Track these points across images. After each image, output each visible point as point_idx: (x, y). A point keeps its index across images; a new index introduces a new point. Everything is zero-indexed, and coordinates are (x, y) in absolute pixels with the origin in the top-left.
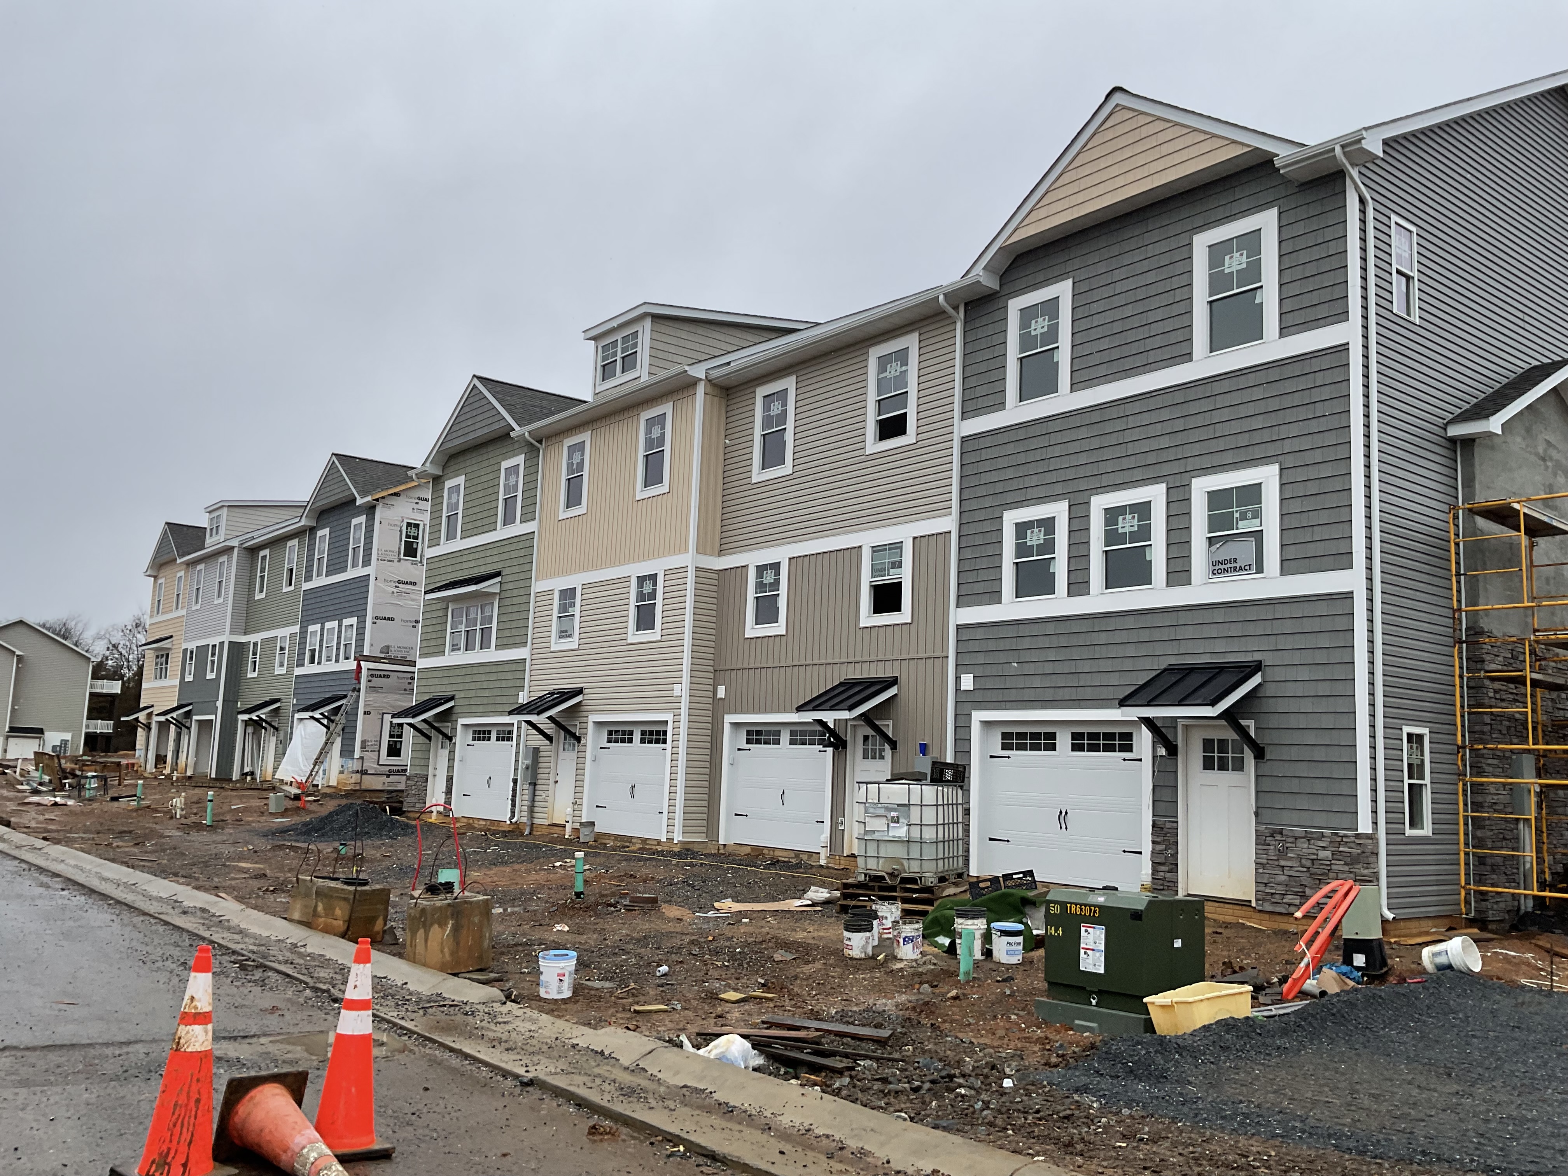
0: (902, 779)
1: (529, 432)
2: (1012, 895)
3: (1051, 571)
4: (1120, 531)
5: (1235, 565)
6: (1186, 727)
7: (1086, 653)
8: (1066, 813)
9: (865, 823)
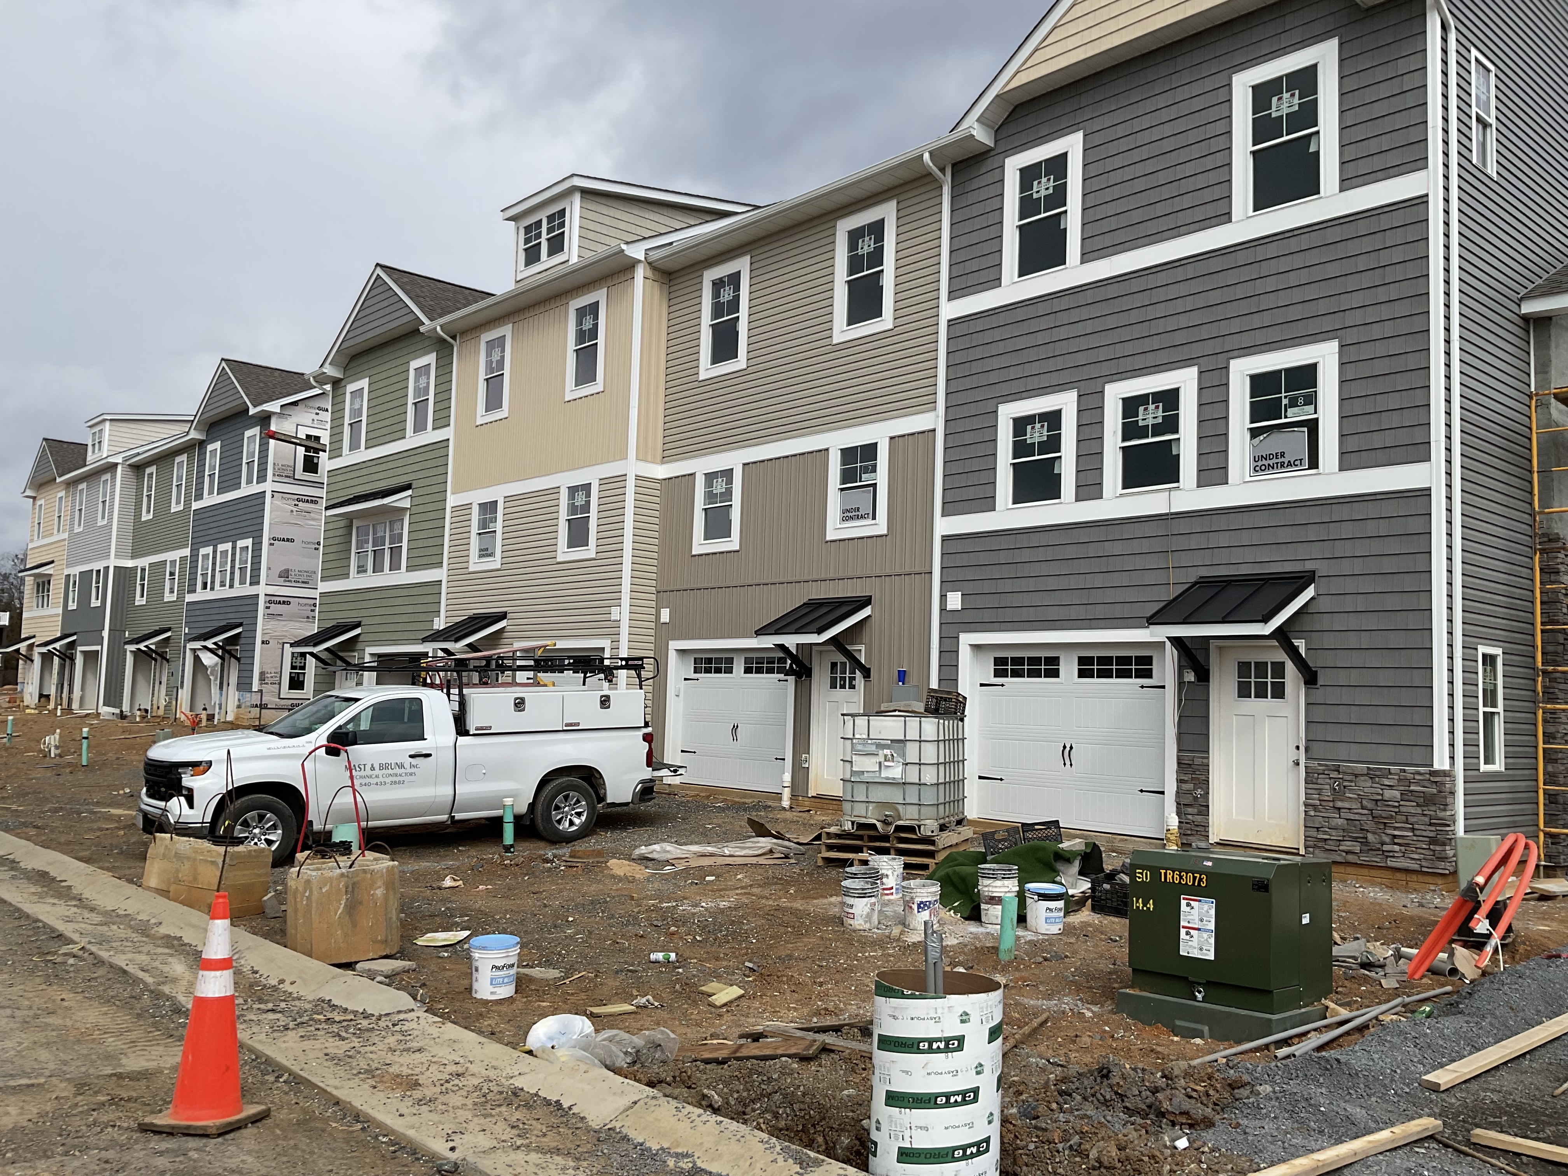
0: (895, 711)
1: (441, 326)
3: (1056, 472)
4: (1141, 424)
5: (1283, 460)
6: (1222, 648)
8: (1071, 748)
9: (851, 762)
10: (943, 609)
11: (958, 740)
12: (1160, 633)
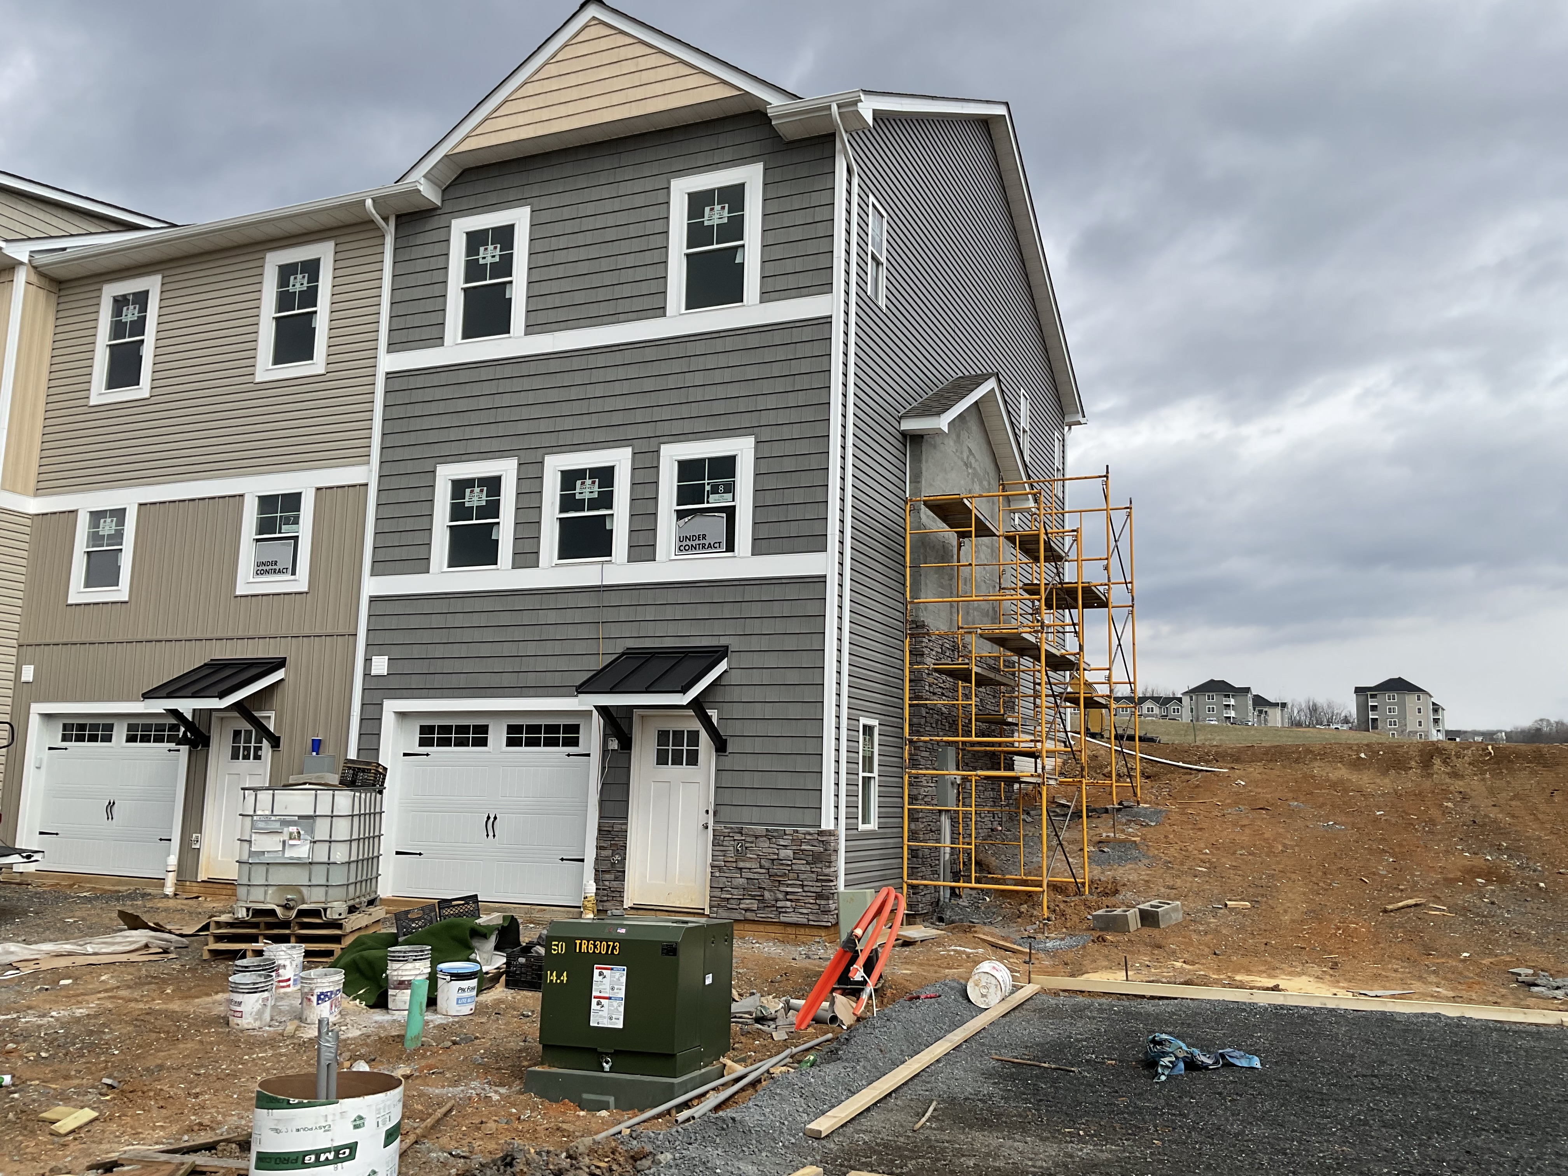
3: (494, 538)
4: (578, 497)
5: (704, 541)
6: (645, 717)
8: (495, 818)
9: (250, 842)
10: (367, 674)
11: (375, 814)
12: (588, 702)
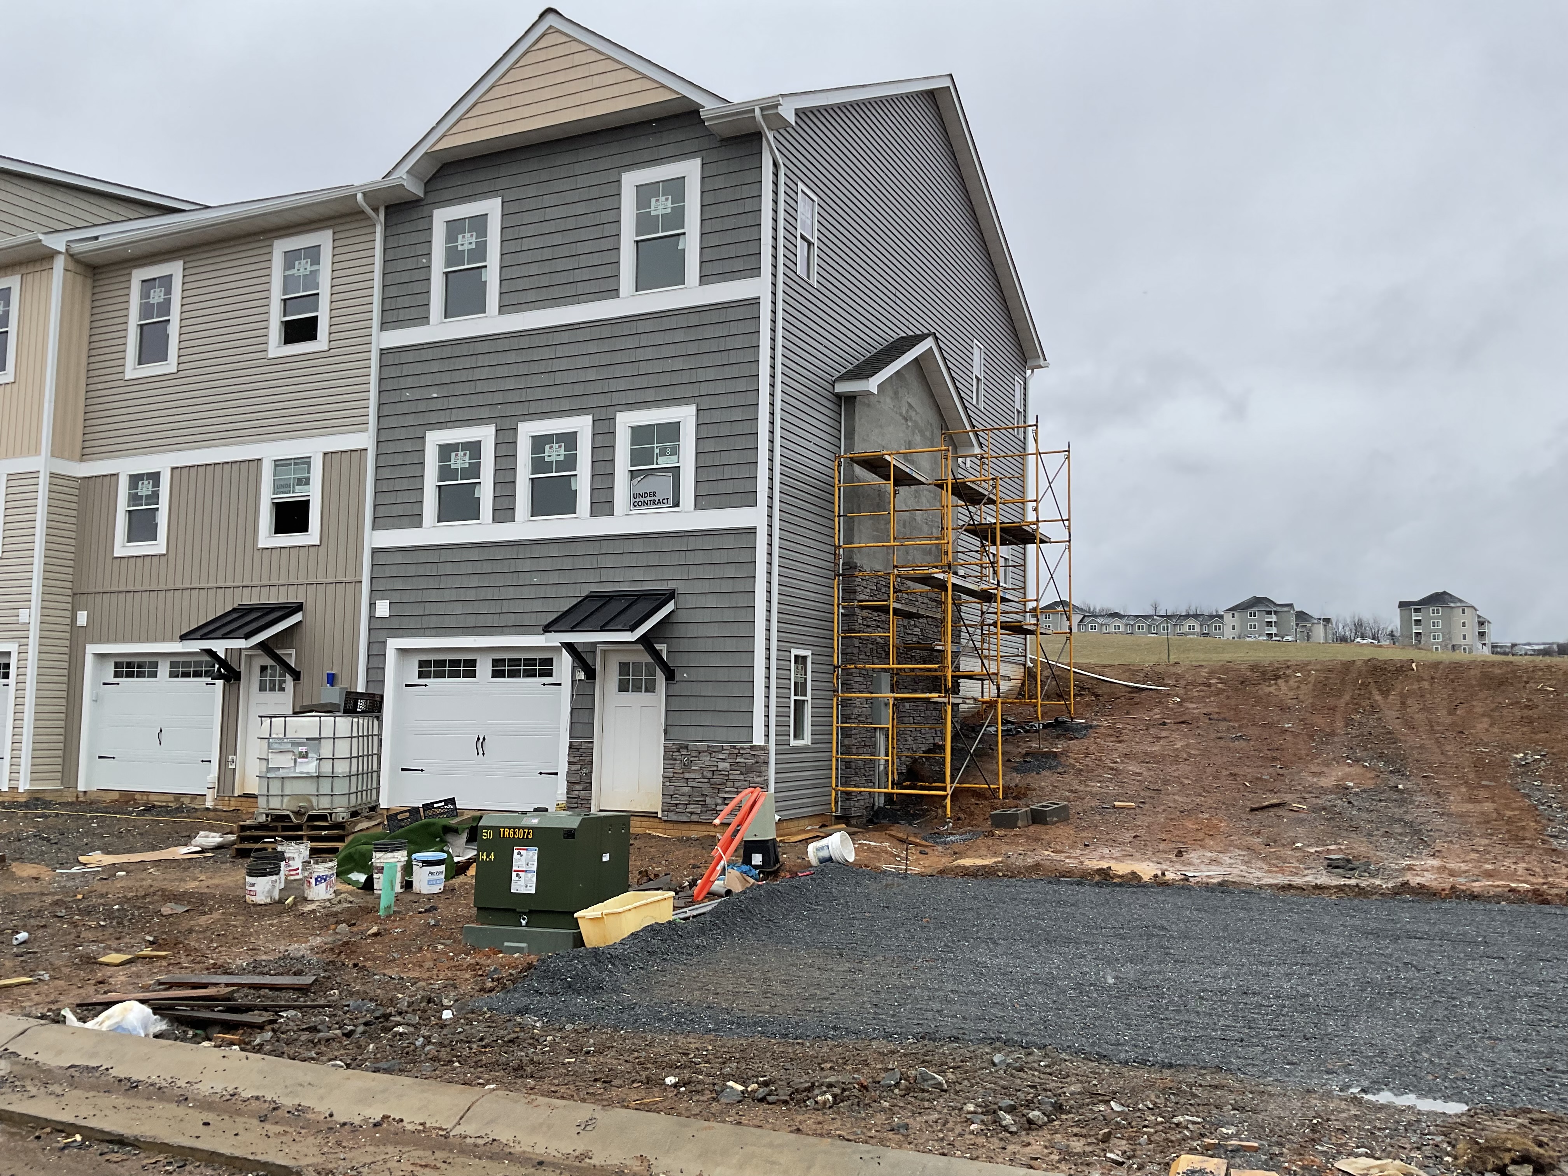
0: (312, 711)
2: (434, 824)
3: (476, 496)
4: (547, 459)
5: (654, 498)
6: (604, 651)
7: (510, 580)
8: (484, 739)
9: (267, 760)
10: (372, 616)
11: (372, 736)
12: (555, 639)
